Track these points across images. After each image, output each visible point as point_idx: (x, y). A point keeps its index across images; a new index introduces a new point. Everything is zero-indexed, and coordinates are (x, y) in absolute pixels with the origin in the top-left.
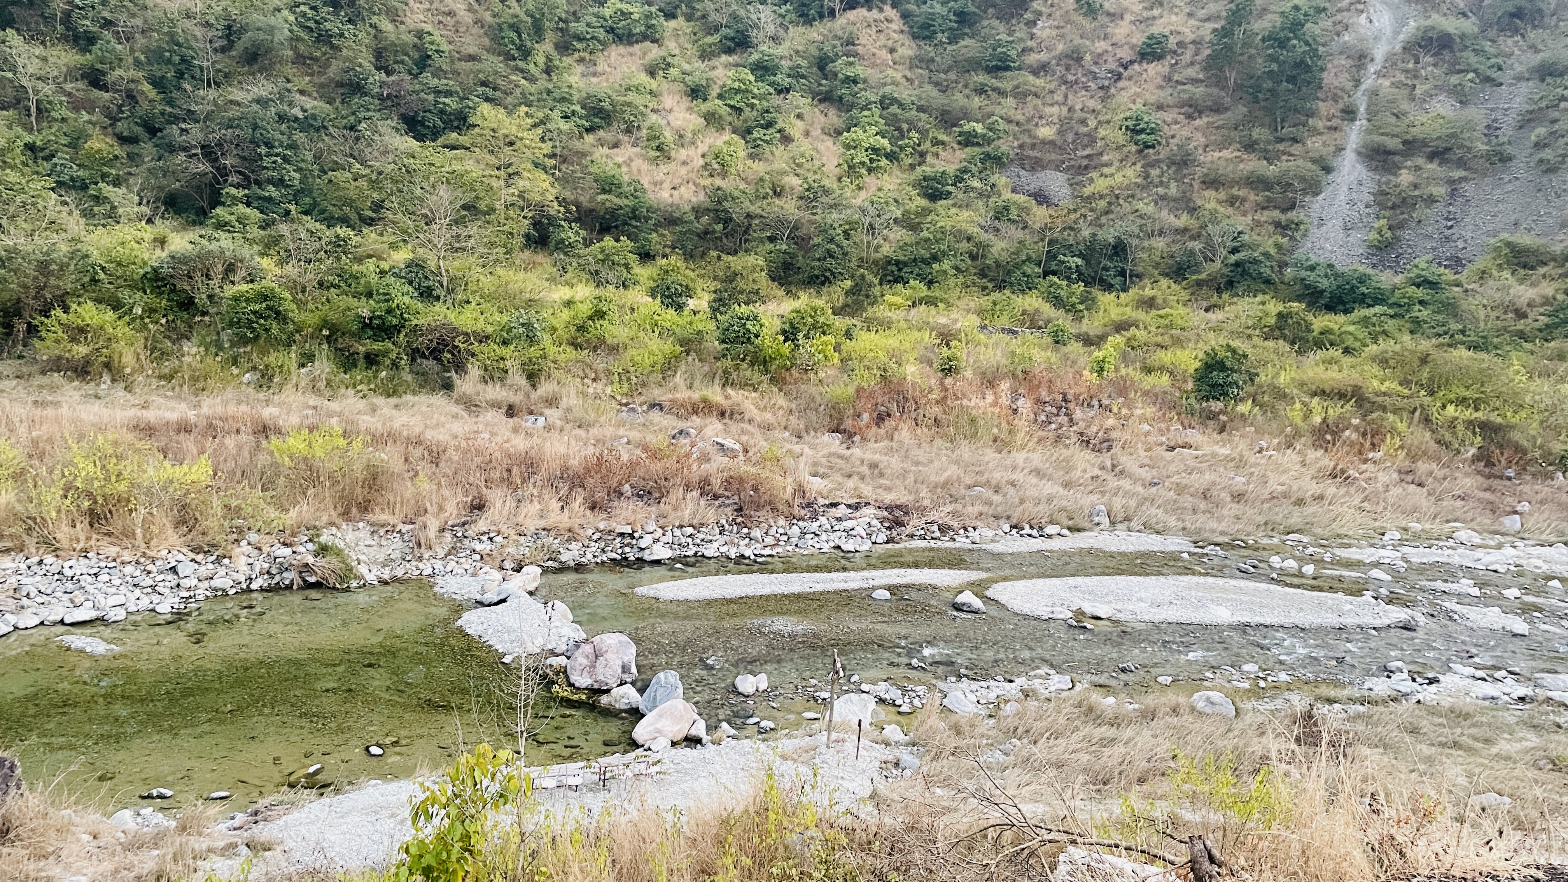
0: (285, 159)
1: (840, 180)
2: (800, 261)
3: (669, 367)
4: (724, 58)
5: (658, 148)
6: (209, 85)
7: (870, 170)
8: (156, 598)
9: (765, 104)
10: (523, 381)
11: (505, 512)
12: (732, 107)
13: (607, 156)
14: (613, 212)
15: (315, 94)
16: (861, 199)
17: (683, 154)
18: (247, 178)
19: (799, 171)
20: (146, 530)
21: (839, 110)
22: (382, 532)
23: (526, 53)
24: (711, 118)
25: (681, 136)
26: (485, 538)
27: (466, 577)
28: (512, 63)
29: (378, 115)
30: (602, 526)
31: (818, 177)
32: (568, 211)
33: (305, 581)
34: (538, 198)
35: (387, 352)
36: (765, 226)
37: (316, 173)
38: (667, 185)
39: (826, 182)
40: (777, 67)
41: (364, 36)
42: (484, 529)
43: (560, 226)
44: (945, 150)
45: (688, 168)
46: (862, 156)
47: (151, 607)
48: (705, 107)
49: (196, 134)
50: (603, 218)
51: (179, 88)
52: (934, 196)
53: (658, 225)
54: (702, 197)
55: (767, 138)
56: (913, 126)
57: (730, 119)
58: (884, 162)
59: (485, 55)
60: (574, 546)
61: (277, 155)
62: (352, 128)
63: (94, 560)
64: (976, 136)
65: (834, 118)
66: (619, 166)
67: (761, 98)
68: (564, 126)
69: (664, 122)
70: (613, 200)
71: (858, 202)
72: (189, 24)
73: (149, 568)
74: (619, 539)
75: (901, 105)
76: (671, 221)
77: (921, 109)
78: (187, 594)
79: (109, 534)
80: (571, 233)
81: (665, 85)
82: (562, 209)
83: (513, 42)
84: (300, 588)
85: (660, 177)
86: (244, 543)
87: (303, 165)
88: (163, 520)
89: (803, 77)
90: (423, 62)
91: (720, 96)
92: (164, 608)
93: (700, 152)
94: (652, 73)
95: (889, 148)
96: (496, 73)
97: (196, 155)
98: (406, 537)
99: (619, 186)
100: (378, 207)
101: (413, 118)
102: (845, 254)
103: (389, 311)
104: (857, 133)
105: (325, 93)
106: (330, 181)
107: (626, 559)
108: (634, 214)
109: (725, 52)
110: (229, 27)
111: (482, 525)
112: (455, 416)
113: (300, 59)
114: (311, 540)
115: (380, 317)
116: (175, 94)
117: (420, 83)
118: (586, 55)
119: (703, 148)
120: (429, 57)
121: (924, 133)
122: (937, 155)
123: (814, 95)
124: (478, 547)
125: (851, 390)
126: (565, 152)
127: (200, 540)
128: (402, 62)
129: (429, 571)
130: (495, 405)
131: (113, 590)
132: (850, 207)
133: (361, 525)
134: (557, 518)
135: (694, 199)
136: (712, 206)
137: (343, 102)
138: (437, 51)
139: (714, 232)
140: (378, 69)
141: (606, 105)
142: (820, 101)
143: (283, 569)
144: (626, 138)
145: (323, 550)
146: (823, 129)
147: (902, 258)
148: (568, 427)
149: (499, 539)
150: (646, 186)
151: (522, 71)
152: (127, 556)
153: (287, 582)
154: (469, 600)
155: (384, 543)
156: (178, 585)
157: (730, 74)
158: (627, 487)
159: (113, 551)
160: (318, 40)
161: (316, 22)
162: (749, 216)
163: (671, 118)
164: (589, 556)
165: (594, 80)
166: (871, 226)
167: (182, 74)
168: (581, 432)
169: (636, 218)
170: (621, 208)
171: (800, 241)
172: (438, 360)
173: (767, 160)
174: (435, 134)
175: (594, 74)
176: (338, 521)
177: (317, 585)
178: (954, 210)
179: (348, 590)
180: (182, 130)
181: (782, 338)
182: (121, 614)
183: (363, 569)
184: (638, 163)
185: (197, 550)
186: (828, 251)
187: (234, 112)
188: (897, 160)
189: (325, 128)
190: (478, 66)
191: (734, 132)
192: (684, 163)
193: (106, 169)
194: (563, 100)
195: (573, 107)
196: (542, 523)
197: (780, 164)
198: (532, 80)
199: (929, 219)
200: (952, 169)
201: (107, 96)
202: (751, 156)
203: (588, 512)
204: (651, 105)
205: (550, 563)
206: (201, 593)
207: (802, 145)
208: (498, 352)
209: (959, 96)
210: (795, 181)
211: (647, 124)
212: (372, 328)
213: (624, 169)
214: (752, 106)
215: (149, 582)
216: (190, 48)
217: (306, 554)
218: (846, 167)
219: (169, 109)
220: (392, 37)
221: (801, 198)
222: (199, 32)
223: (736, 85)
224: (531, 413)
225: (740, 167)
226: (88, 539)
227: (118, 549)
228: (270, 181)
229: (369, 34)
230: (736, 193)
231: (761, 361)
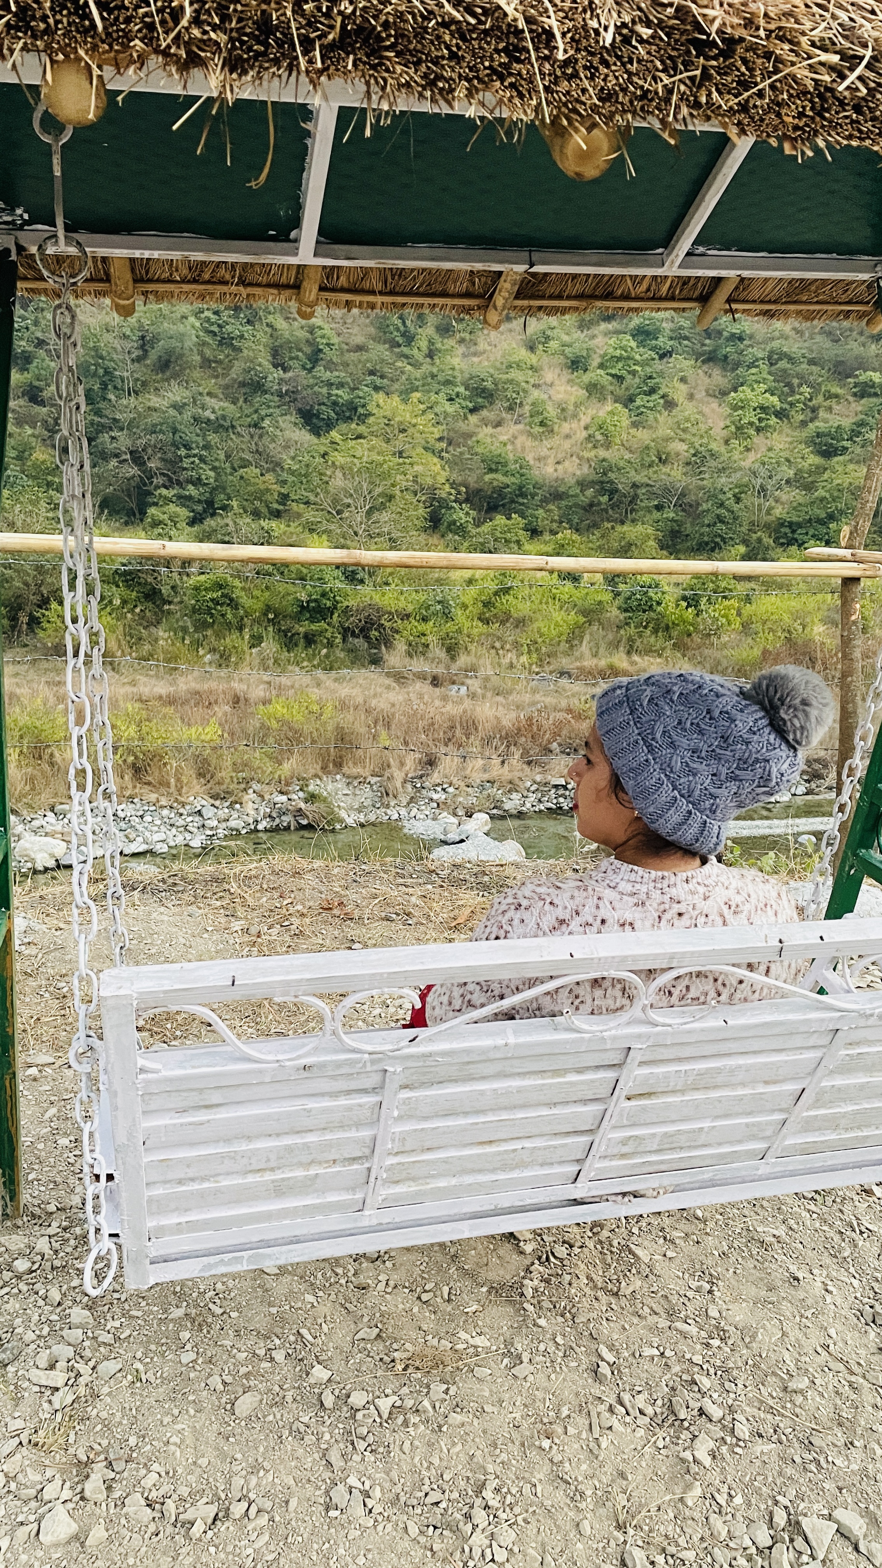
0: (202, 459)
1: (727, 442)
2: (688, 528)
3: (574, 636)
4: (604, 326)
5: (542, 424)
6: (129, 394)
7: (758, 430)
8: (188, 836)
9: (648, 370)
10: (442, 654)
11: (454, 767)
12: (613, 376)
13: (492, 436)
14: (500, 491)
15: (221, 396)
16: (750, 461)
17: (566, 427)
18: (170, 479)
19: (684, 436)
20: (178, 780)
21: (724, 369)
22: (356, 783)
23: (409, 339)
24: (593, 389)
25: (563, 410)
26: (439, 789)
27: (429, 821)
28: (397, 350)
29: (277, 411)
30: (538, 778)
31: (705, 441)
32: (459, 493)
33: (299, 823)
34: (429, 481)
35: (321, 633)
36: (652, 495)
37: (229, 470)
38: (551, 461)
39: (714, 446)
40: (658, 330)
41: (262, 335)
42: (438, 781)
43: (452, 507)
44: (839, 403)
45: (572, 441)
46: (750, 416)
47: (185, 842)
48: (587, 378)
49: (124, 441)
50: (490, 497)
51: (105, 399)
52: (828, 452)
53: (545, 501)
54: (586, 469)
55: (651, 404)
56: (804, 380)
57: (611, 388)
58: (773, 420)
59: (371, 344)
60: (515, 796)
61: (195, 456)
62: (256, 426)
63: (139, 805)
64: (873, 386)
65: (718, 377)
66: (505, 445)
67: (644, 364)
68: (450, 408)
69: (546, 397)
70: (500, 478)
71: (747, 464)
72: (108, 337)
73: (181, 811)
74: (553, 791)
75: (790, 359)
76: (557, 496)
77: (812, 362)
78: (210, 833)
79: (149, 783)
80: (462, 514)
81: (545, 358)
82: (453, 491)
83: (398, 330)
84: (296, 829)
85: (544, 452)
86: (251, 791)
87: (217, 464)
88: (189, 773)
89: (686, 338)
90: (315, 357)
91: (601, 366)
92: (196, 843)
93: (583, 424)
94: (532, 348)
95: (778, 406)
96: (382, 361)
97: (126, 460)
98: (375, 787)
99: (505, 464)
100: (284, 498)
101: (309, 411)
102: (735, 519)
103: (324, 595)
104: (745, 392)
105: (229, 394)
106: (242, 477)
107: (561, 808)
108: (521, 491)
109: (604, 320)
110: (143, 338)
111: (436, 777)
112: (388, 688)
113: (206, 363)
114: (301, 790)
115: (316, 601)
116: (102, 405)
117: (314, 377)
118: (467, 336)
119: (585, 420)
120: (320, 351)
121: (815, 387)
122: (830, 409)
123: (697, 355)
124: (435, 796)
125: (757, 652)
126: (451, 434)
127: (217, 789)
128: (297, 358)
129: (396, 816)
130: (422, 676)
131: (156, 828)
132: (740, 469)
133: (338, 777)
134: (497, 771)
135: (578, 473)
136: (596, 478)
137: (245, 401)
138: (328, 345)
139: (600, 503)
140: (275, 366)
141: (488, 384)
142: (703, 362)
143: (282, 813)
144: (509, 416)
145: (312, 798)
146: (707, 391)
147: (795, 519)
148: (489, 694)
149: (451, 790)
150: (532, 462)
151: (407, 357)
152: (164, 802)
153: (285, 824)
154: (435, 839)
155: (358, 792)
156: (203, 826)
157: (611, 342)
158: (555, 745)
159: (153, 797)
160: (221, 343)
161: (219, 326)
162: (635, 486)
163: (552, 392)
164: (528, 805)
165: (476, 359)
166: (763, 489)
167: (106, 385)
168: (500, 699)
169: (523, 495)
170: (508, 486)
171: (688, 507)
172: (367, 638)
173: (651, 427)
174: (330, 425)
175: (475, 354)
176: (320, 774)
177: (310, 827)
178: (851, 467)
179: (333, 831)
180: (113, 438)
181: (684, 604)
182: (165, 849)
183: (343, 814)
184: (522, 440)
185: (215, 797)
186: (718, 516)
187: (155, 418)
188: (788, 417)
189: (233, 427)
190: (365, 356)
191: (616, 401)
192: (568, 436)
193: (50, 478)
194: (447, 383)
195: (457, 389)
196: (486, 776)
197: (663, 431)
198: (416, 365)
199: (826, 476)
200: (847, 423)
201: (45, 410)
202: (635, 425)
203: (525, 766)
204: (532, 381)
205: (495, 811)
206: (221, 833)
207: (687, 409)
208: (419, 628)
209: (853, 345)
210: (682, 447)
211: (530, 400)
212: (309, 611)
213: (509, 447)
214: (634, 373)
215: (181, 822)
216: (112, 360)
217: (298, 799)
218: (733, 428)
219: (97, 419)
220: (287, 335)
221: (688, 464)
222: (117, 344)
223: (618, 353)
224: (454, 683)
225: (624, 436)
226: (135, 787)
227: (156, 795)
228: (190, 481)
229: (266, 333)
230: (622, 464)
231: (663, 627)
